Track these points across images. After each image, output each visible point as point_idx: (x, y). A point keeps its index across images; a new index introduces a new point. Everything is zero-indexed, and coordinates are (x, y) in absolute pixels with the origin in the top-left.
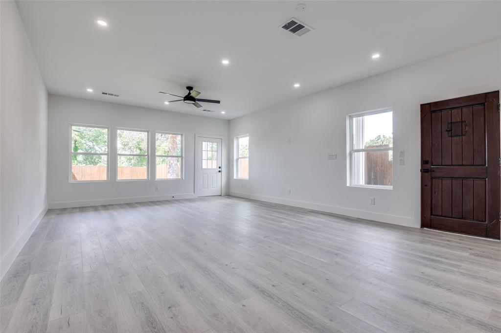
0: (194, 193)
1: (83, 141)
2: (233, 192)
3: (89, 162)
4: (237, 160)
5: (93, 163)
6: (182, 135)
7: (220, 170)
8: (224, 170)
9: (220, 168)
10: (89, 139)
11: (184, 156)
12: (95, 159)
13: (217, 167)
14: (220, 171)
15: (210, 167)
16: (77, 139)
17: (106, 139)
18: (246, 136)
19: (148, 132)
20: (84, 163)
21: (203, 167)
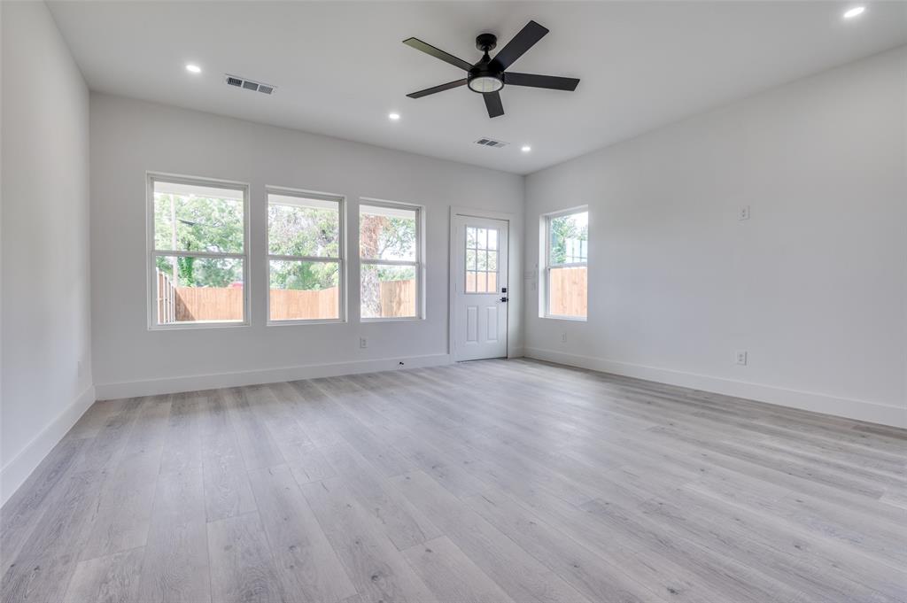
0: (448, 352)
1: (202, 245)
2: (536, 349)
3: (213, 282)
4: (547, 272)
5: (219, 283)
6: (418, 210)
7: (505, 295)
8: (513, 295)
9: (504, 290)
10: (212, 240)
11: (424, 261)
12: (223, 277)
13: (497, 288)
14: (504, 300)
15: (481, 289)
16: (191, 239)
17: (241, 240)
18: (583, 210)
19: (341, 201)
20: (206, 284)
21: (468, 290)
